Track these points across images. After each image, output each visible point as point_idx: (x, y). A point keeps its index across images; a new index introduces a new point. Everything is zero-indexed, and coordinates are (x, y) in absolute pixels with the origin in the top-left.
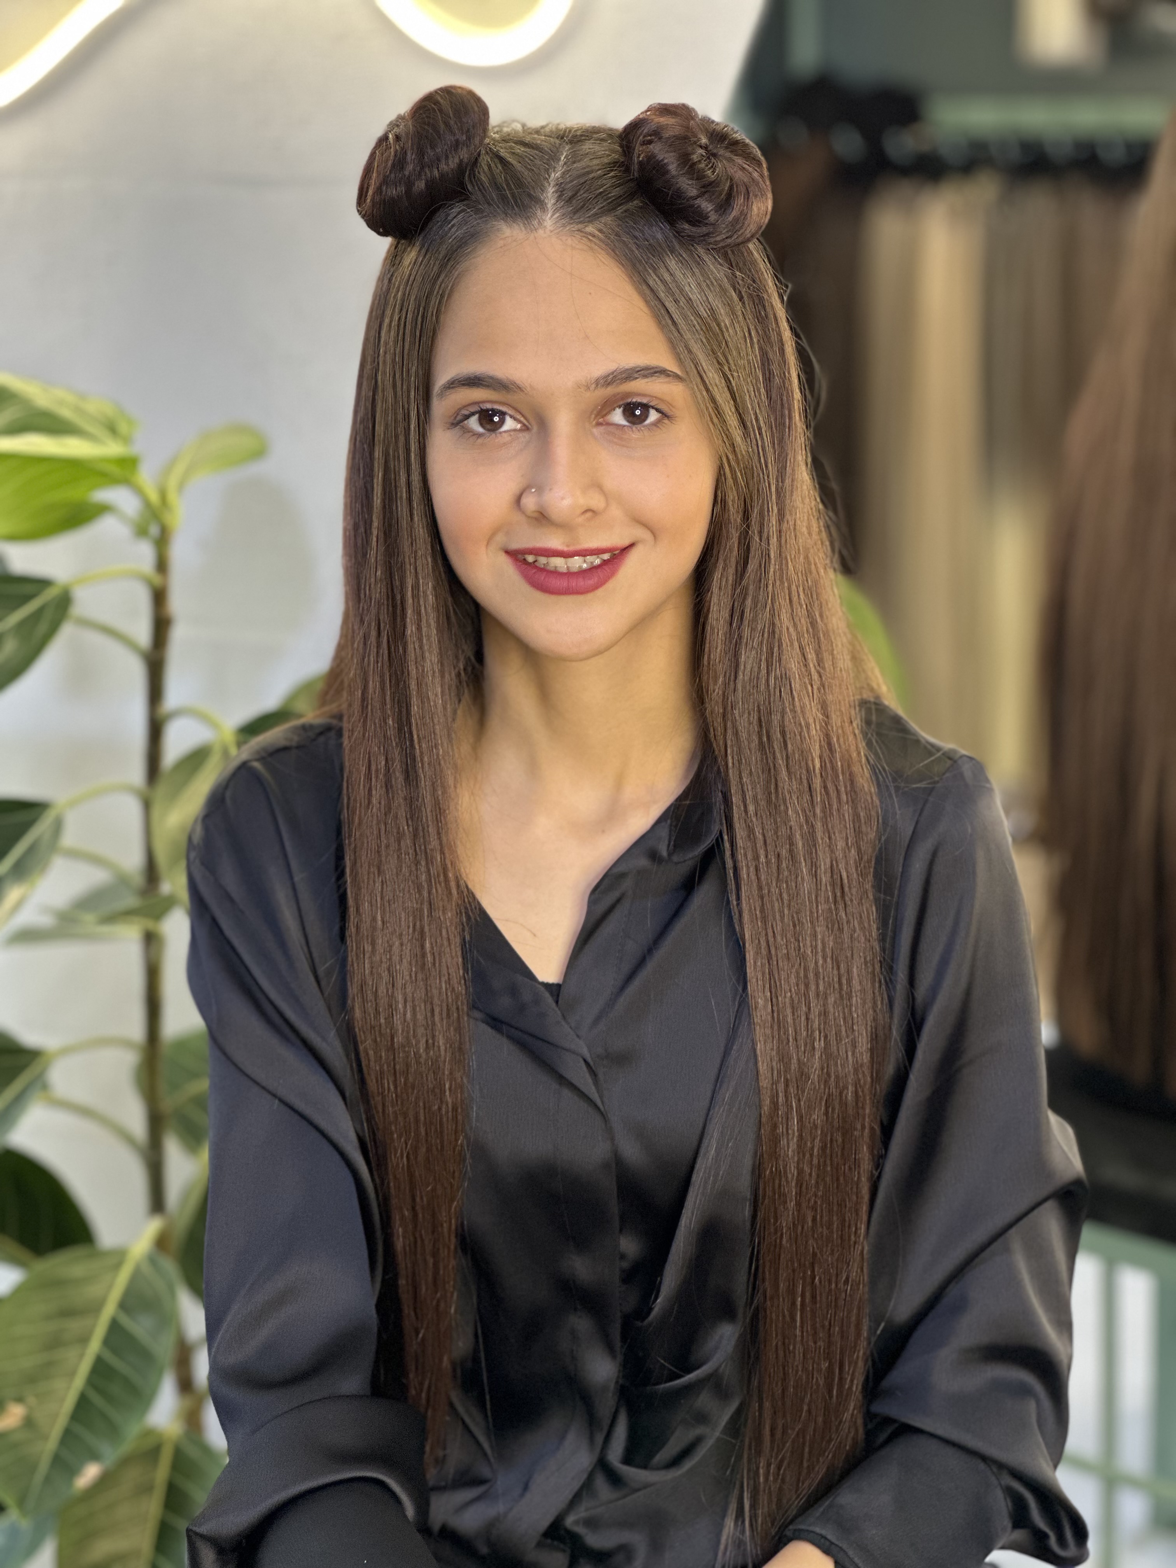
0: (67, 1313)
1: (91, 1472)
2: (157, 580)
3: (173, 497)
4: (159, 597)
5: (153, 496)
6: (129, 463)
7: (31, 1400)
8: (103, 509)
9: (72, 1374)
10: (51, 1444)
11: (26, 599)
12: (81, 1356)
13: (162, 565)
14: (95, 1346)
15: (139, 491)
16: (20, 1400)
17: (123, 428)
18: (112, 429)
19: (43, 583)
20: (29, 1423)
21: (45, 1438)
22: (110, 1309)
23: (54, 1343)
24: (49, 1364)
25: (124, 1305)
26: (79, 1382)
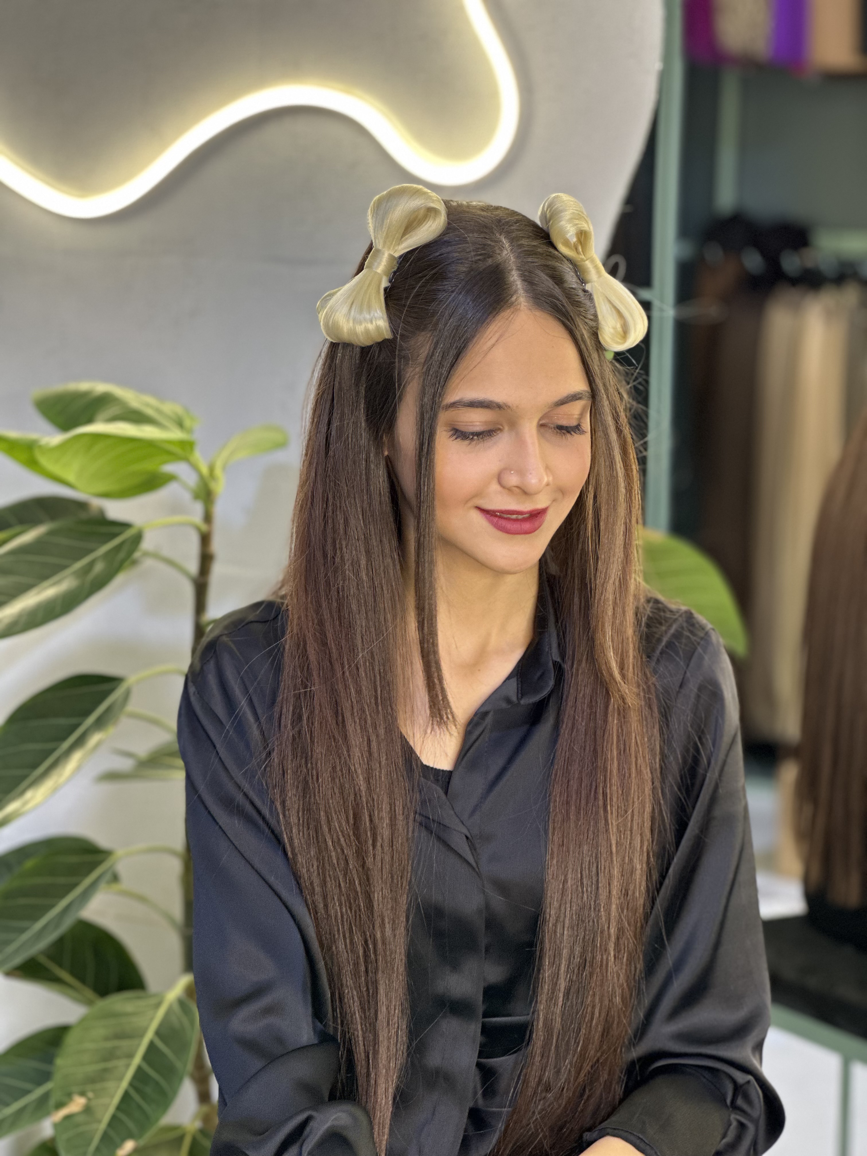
0: (119, 1036)
1: (129, 1145)
2: (204, 527)
3: (218, 472)
4: (205, 539)
5: (205, 470)
6: (187, 446)
7: (90, 1095)
8: (170, 478)
9: (121, 1079)
10: (103, 1126)
11: (114, 536)
12: (128, 1066)
13: (208, 518)
14: (137, 1060)
15: (195, 468)
16: (82, 1094)
17: (187, 423)
18: (180, 424)
19: (125, 526)
20: (87, 1110)
21: (99, 1121)
22: (149, 1035)
23: (110, 1055)
24: (105, 1070)
25: (158, 1033)
26: (124, 1084)
